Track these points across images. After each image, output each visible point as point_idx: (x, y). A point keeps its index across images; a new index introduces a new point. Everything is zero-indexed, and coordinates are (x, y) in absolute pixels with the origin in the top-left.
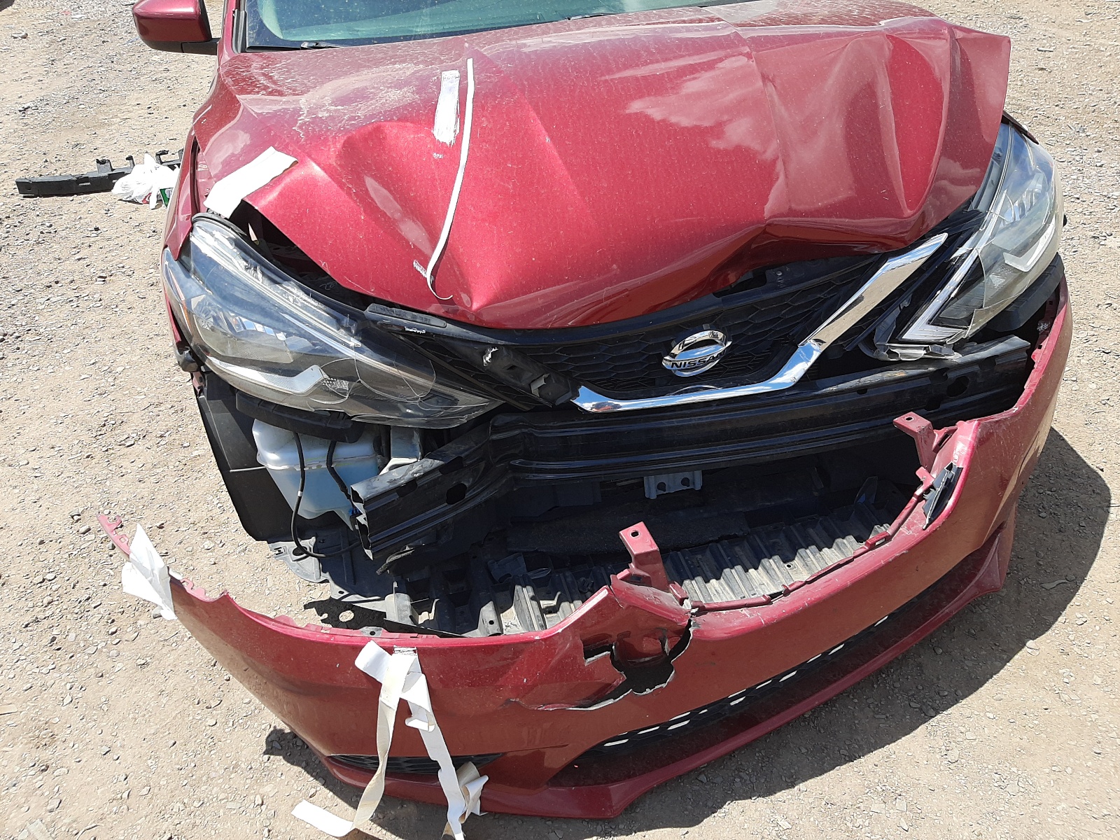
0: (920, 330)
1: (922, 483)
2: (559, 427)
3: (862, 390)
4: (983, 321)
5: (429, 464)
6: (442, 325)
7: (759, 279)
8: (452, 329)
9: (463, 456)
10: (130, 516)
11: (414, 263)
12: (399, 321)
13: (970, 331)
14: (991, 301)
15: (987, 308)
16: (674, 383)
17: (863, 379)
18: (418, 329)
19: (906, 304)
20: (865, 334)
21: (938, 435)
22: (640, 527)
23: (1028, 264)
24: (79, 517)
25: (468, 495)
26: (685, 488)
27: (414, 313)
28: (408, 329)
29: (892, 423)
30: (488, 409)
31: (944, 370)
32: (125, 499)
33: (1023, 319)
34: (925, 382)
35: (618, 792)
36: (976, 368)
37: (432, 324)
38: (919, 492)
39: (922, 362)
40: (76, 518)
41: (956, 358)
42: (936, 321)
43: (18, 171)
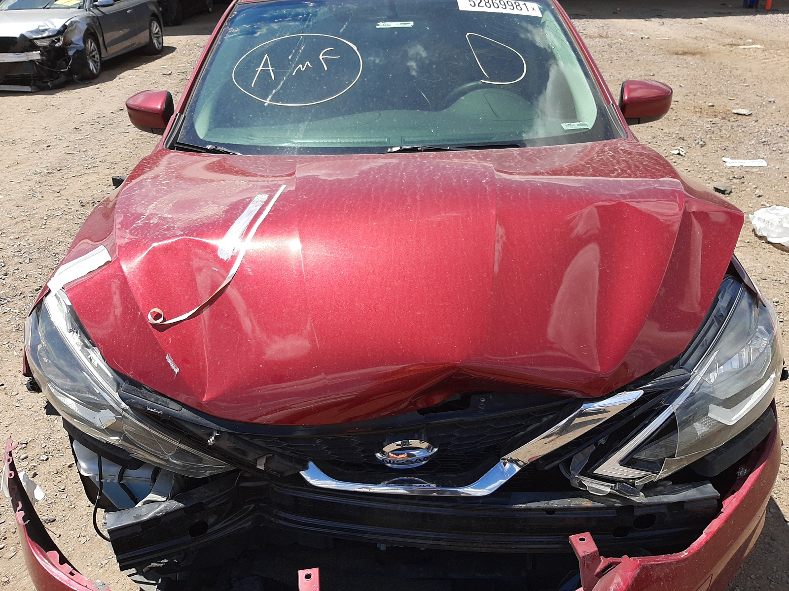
0: (612, 467)
3: (551, 511)
4: (674, 469)
5: (175, 505)
6: (178, 409)
7: (464, 403)
8: (185, 412)
9: (203, 502)
10: (56, 452)
11: (167, 356)
12: (143, 402)
13: (662, 474)
14: (684, 452)
15: (679, 458)
17: (552, 502)
18: (157, 410)
19: (602, 441)
20: (564, 459)
23: (733, 418)
24: (26, 445)
25: (209, 531)
27: (158, 396)
28: (149, 409)
30: (226, 470)
31: (631, 507)
32: (60, 437)
33: (718, 469)
34: (611, 514)
36: (665, 510)
37: (170, 407)
39: (610, 496)
40: (24, 445)
41: (642, 499)
42: (628, 462)
43: (121, 168)
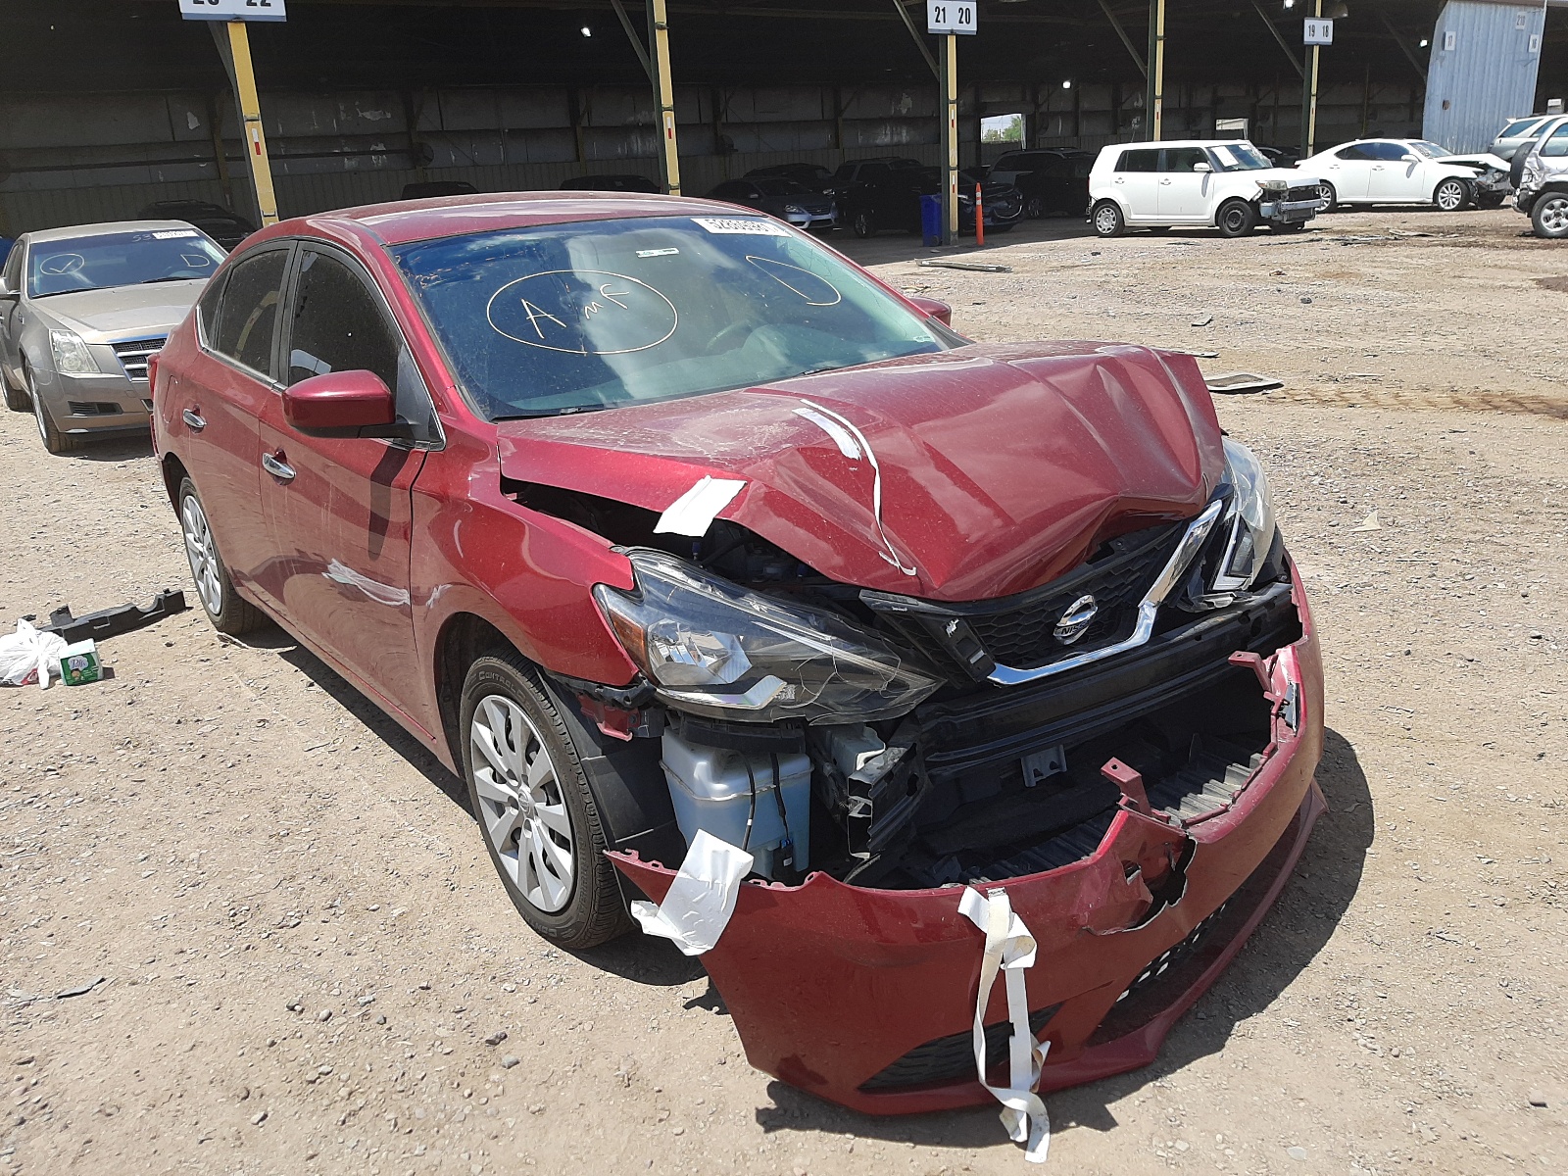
0: (1223, 581)
1: (1273, 703)
2: (976, 709)
3: (1198, 636)
5: (897, 751)
6: (916, 604)
8: (923, 605)
11: (880, 554)
12: (885, 602)
13: (1252, 578)
16: (1060, 651)
17: (1196, 627)
18: (901, 608)
19: (1204, 562)
20: (1182, 591)
21: (1267, 662)
22: (1114, 761)
25: (918, 787)
26: (1056, 771)
27: (894, 595)
28: (894, 609)
29: (1228, 663)
30: (934, 690)
31: (1248, 612)
34: (1237, 624)
35: (1152, 1031)
37: (909, 602)
38: (1274, 711)
39: (1232, 607)
41: (1256, 599)
42: (1231, 573)
